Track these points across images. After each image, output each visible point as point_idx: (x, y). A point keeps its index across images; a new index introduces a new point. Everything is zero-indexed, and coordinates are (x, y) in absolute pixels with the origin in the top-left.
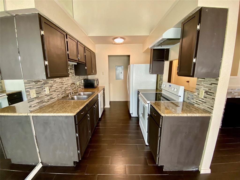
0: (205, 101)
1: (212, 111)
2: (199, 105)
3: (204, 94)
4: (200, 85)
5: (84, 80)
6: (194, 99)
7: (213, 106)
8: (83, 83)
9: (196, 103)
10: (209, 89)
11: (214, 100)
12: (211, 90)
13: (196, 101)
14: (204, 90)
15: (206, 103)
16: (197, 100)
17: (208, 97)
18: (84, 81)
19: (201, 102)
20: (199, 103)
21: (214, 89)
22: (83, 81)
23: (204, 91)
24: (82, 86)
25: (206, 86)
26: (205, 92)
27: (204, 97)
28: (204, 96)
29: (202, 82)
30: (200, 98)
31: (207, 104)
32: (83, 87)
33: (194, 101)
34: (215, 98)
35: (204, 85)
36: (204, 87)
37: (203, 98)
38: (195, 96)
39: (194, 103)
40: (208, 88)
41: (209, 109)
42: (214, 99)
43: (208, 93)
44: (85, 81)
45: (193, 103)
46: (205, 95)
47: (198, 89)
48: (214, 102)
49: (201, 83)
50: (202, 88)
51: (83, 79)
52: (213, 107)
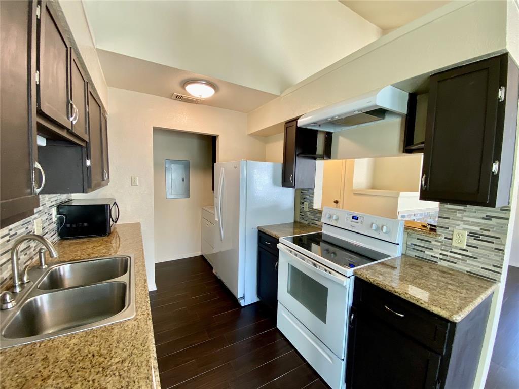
0: (473, 255)
1: (500, 276)
2: (456, 263)
3: (468, 240)
4: (452, 219)
5: (59, 207)
6: (435, 250)
7: (502, 265)
8: (54, 219)
9: (441, 259)
10: (481, 229)
11: (504, 254)
12: (489, 231)
13: (441, 254)
14: (465, 229)
15: (477, 258)
16: (447, 251)
17: (480, 245)
18: (58, 213)
19: (460, 257)
20: (451, 260)
21: (497, 229)
22: (54, 211)
23: (467, 233)
24: (52, 233)
25: (472, 222)
26: (468, 235)
27: (467, 245)
28: (467, 242)
29: (458, 211)
30: (456, 248)
31: (481, 261)
32: (56, 238)
33: (437, 253)
34: (504, 248)
35: (465, 219)
36: (464, 224)
37: (465, 247)
38: (440, 244)
39: (437, 258)
40: (479, 226)
41: (488, 273)
42: (503, 250)
43: (481, 236)
44: (61, 210)
45: (433, 259)
46: (470, 241)
47: (448, 228)
48: (503, 257)
49: (456, 215)
50: (459, 225)
51: (54, 203)
52: (501, 268)
